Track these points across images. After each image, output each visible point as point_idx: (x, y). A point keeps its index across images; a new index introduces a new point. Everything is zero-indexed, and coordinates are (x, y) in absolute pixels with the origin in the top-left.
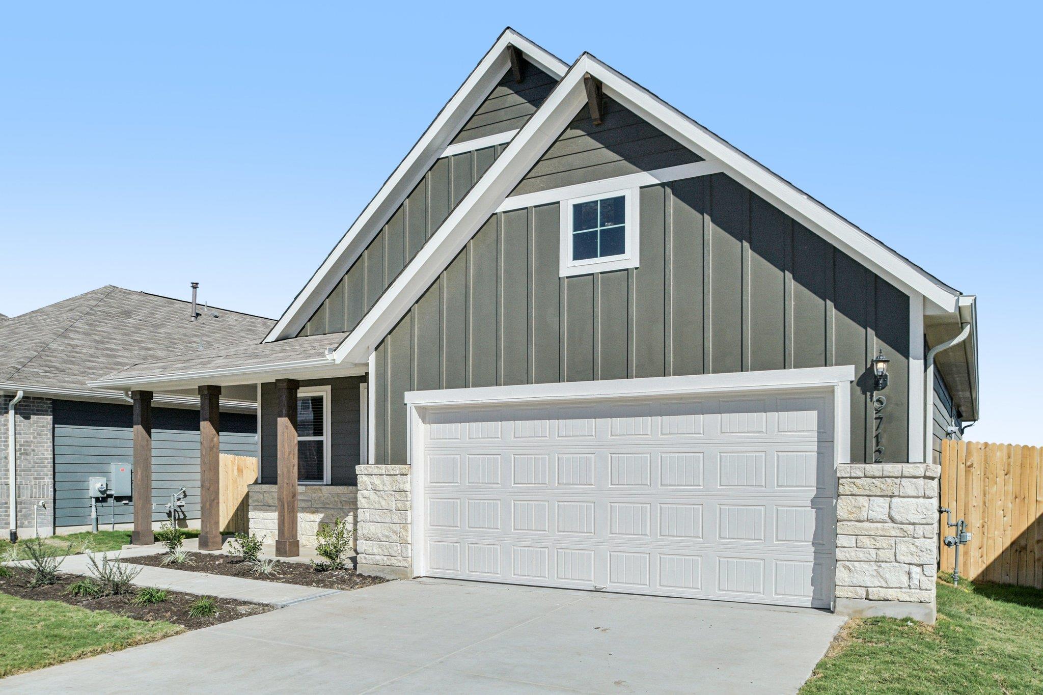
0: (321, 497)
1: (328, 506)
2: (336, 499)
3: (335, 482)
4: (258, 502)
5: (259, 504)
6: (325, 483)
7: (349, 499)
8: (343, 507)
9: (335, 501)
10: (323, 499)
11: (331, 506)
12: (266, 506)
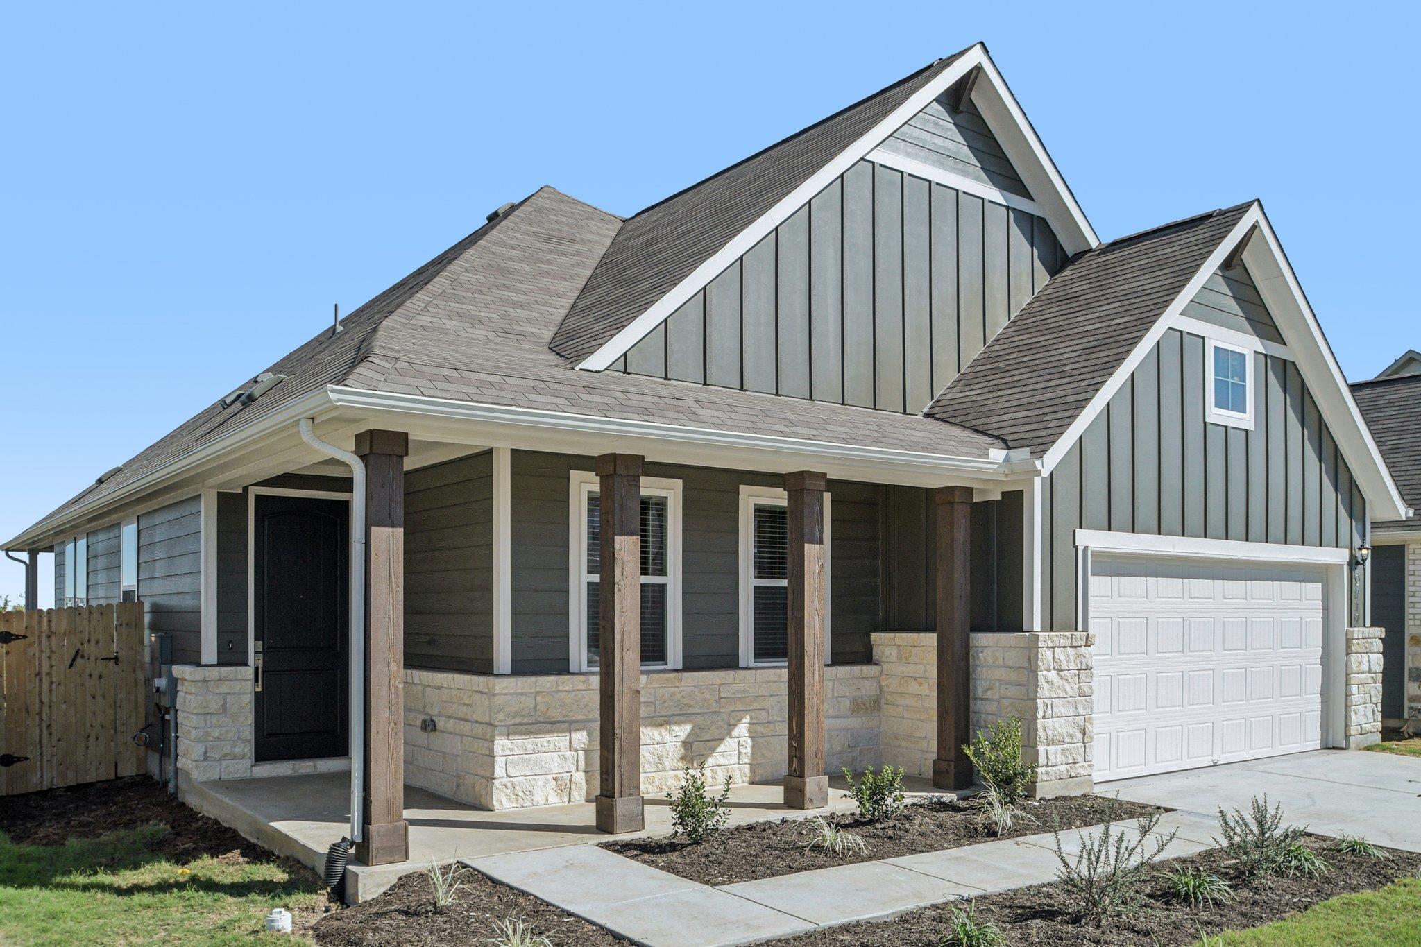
0: (673, 694)
1: (690, 710)
2: (707, 695)
3: (692, 664)
4: (523, 716)
5: (525, 721)
6: (670, 666)
7: (734, 694)
8: (722, 710)
9: (705, 700)
10: (679, 697)
11: (697, 710)
12: (540, 723)
